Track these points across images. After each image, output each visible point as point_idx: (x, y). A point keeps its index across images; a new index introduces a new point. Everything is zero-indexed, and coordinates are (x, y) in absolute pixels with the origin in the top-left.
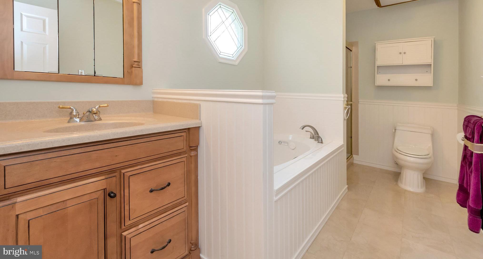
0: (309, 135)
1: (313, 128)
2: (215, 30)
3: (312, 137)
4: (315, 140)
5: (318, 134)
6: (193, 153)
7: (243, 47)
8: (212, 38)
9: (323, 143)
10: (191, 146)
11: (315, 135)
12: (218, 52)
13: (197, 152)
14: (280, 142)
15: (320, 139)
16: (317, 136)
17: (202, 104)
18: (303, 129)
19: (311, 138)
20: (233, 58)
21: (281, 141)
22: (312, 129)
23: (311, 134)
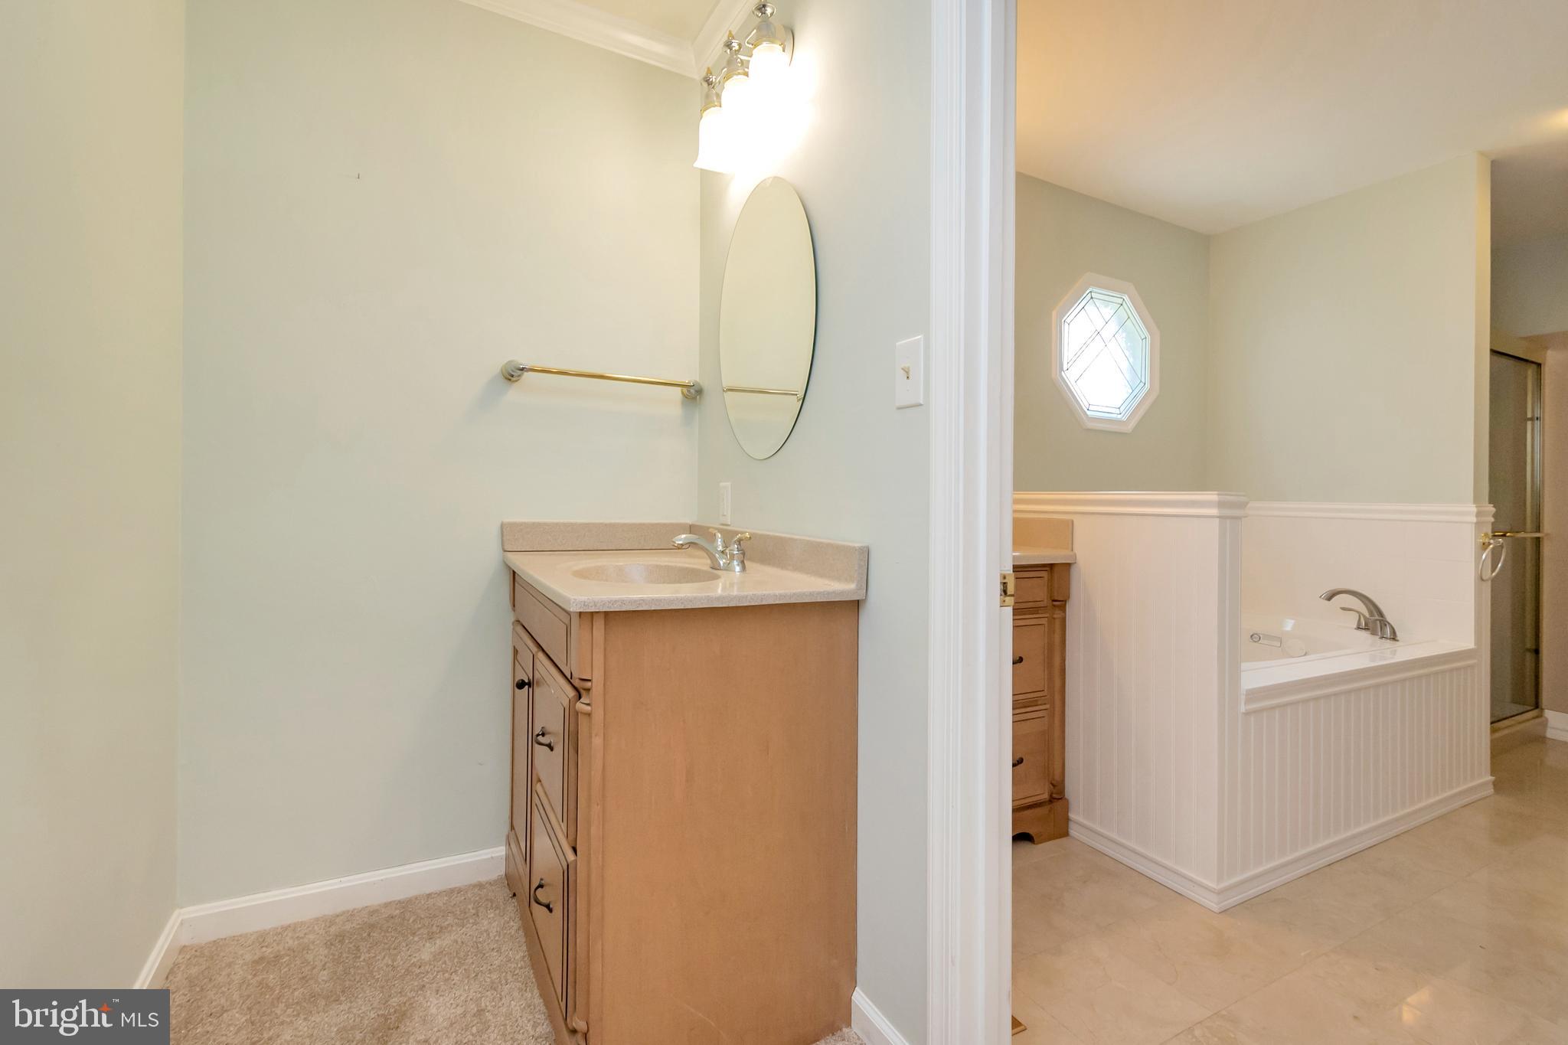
0: (1352, 620)
1: (1364, 600)
2: (1077, 356)
3: (1366, 626)
4: (1374, 633)
5: (1381, 614)
6: (1058, 614)
7: (1148, 386)
8: (1070, 375)
9: (1398, 641)
10: (1056, 598)
11: (1371, 614)
12: (1084, 405)
13: (1064, 611)
14: (1255, 637)
15: (1388, 630)
16: (1380, 621)
17: (1077, 520)
18: (1329, 598)
19: (1359, 628)
20: (1119, 416)
21: (1256, 634)
22: (1363, 602)
23: (1360, 616)
